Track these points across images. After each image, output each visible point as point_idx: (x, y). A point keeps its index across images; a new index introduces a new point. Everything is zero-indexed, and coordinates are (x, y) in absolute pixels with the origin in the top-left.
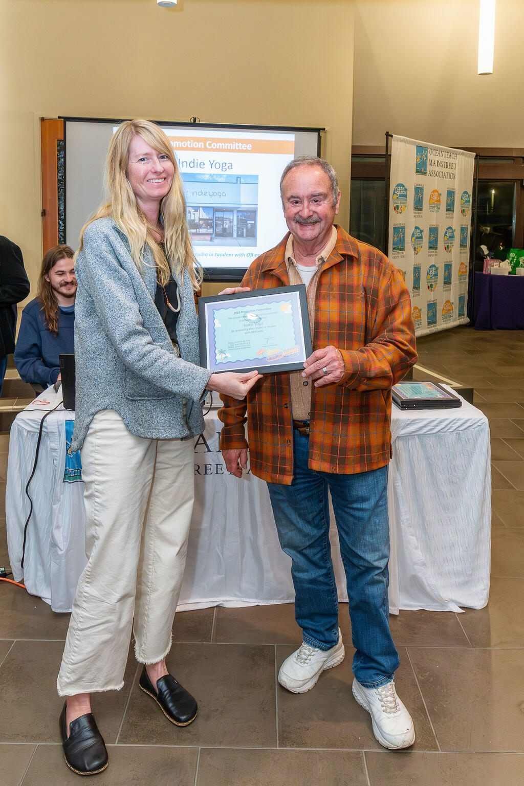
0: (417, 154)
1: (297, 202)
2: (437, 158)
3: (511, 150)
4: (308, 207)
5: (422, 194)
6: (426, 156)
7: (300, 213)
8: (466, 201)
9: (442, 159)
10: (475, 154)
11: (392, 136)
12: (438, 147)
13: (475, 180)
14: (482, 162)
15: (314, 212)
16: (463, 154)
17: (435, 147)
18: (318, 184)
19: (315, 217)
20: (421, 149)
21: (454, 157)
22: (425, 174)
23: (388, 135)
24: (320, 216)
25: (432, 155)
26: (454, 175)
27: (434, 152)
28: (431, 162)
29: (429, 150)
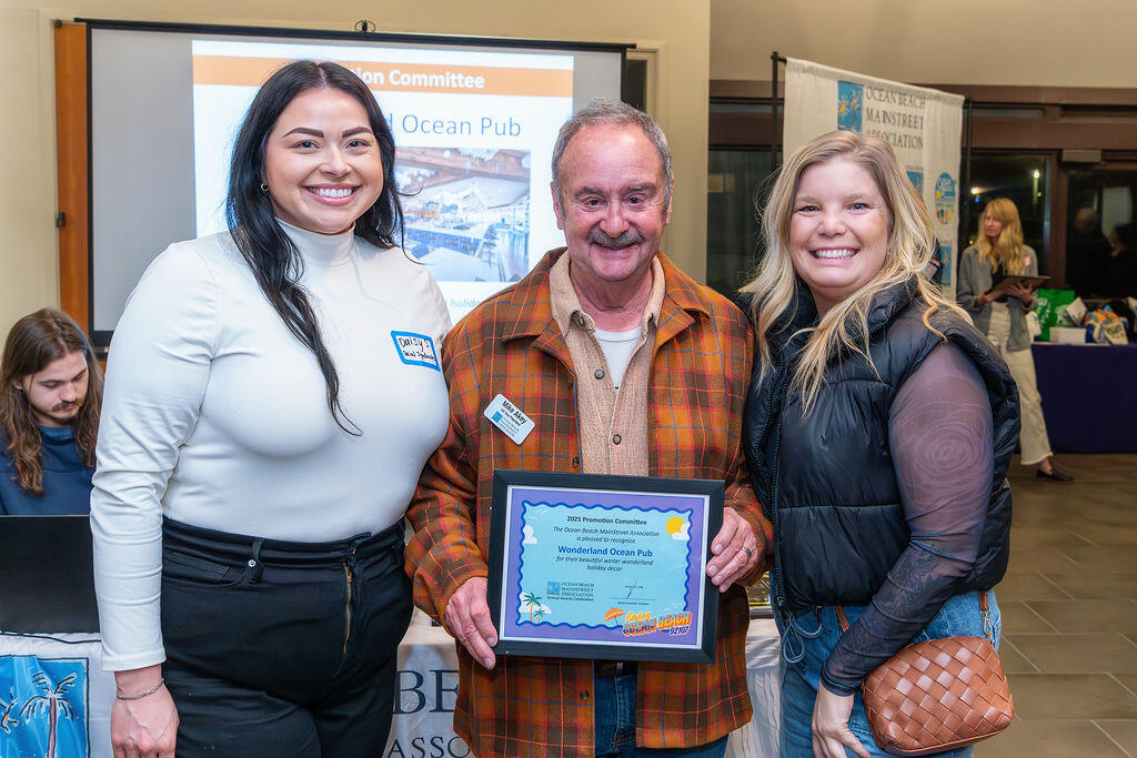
0: (840, 98)
1: (594, 203)
2: (883, 107)
3: (1036, 89)
4: (620, 213)
6: (860, 102)
7: (603, 225)
8: (947, 194)
9: (894, 107)
10: (962, 98)
11: (785, 61)
12: (884, 84)
13: (964, 150)
14: (977, 114)
15: (632, 224)
16: (937, 98)
17: (879, 83)
18: (641, 165)
19: (632, 234)
20: (848, 89)
21: (918, 105)
23: (777, 60)
24: (644, 232)
25: (872, 99)
26: (920, 140)
27: (877, 93)
28: (870, 113)
29: (865, 89)
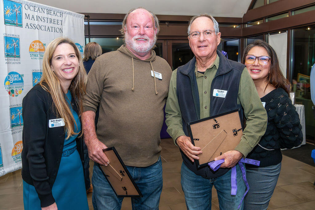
0: (5, 7)
2: (36, 14)
5: (18, 44)
6: (20, 10)
10: (84, 15)
16: (69, 14)
17: (33, 4)
20: (11, 3)
22: (21, 26)
25: (29, 10)
26: (61, 29)
27: (32, 8)
28: (28, 17)
29: (23, 5)
